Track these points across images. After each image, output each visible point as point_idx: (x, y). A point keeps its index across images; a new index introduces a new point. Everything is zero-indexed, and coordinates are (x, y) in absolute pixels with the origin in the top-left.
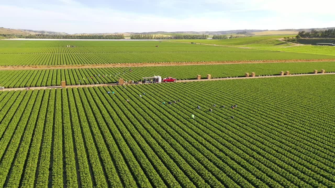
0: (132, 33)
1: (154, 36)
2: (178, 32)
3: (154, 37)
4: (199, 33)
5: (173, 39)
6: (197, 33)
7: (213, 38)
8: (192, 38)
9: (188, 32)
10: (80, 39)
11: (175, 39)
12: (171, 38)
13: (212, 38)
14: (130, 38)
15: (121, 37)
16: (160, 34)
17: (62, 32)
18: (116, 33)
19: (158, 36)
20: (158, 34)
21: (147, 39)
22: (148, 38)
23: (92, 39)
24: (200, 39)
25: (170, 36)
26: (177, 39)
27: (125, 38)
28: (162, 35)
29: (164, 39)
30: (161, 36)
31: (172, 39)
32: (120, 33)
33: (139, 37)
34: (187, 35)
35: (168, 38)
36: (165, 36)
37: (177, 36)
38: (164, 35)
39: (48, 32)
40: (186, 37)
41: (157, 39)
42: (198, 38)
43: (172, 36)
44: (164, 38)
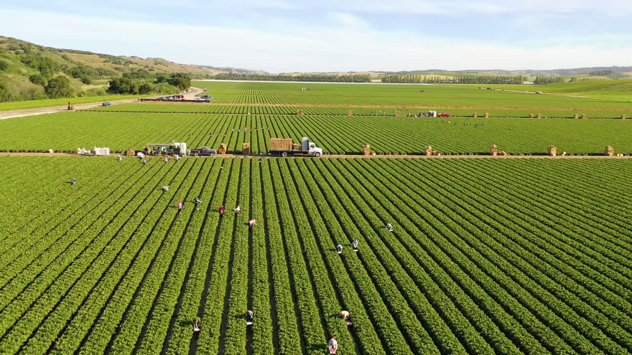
0: (380, 72)
1: (423, 77)
2: (468, 71)
3: (422, 80)
4: (512, 73)
5: (458, 83)
6: (508, 72)
7: (536, 82)
8: (493, 82)
9: (489, 71)
10: (299, 81)
11: (461, 83)
12: (454, 82)
13: (534, 82)
14: (380, 81)
15: (365, 78)
16: (434, 74)
17: (258, 70)
18: (351, 72)
19: (429, 78)
20: (430, 74)
21: (411, 83)
22: (412, 81)
23: (318, 81)
24: (509, 83)
25: (451, 78)
26: (464, 83)
27: (372, 81)
28: (437, 76)
29: (440, 83)
30: (435, 79)
31: (456, 83)
32: (358, 73)
33: (397, 79)
34: (483, 77)
35: (448, 82)
36: (443, 78)
37: (466, 79)
38: (440, 76)
39: (237, 70)
40: (481, 80)
41: (428, 83)
42: (505, 82)
43: (455, 78)
44: (442, 82)
